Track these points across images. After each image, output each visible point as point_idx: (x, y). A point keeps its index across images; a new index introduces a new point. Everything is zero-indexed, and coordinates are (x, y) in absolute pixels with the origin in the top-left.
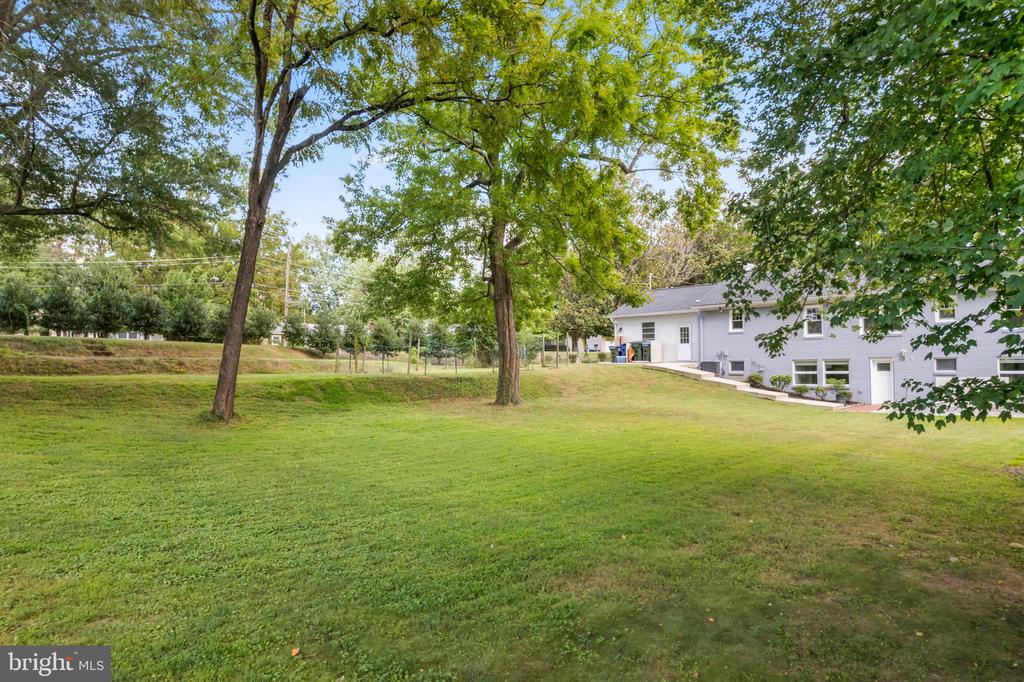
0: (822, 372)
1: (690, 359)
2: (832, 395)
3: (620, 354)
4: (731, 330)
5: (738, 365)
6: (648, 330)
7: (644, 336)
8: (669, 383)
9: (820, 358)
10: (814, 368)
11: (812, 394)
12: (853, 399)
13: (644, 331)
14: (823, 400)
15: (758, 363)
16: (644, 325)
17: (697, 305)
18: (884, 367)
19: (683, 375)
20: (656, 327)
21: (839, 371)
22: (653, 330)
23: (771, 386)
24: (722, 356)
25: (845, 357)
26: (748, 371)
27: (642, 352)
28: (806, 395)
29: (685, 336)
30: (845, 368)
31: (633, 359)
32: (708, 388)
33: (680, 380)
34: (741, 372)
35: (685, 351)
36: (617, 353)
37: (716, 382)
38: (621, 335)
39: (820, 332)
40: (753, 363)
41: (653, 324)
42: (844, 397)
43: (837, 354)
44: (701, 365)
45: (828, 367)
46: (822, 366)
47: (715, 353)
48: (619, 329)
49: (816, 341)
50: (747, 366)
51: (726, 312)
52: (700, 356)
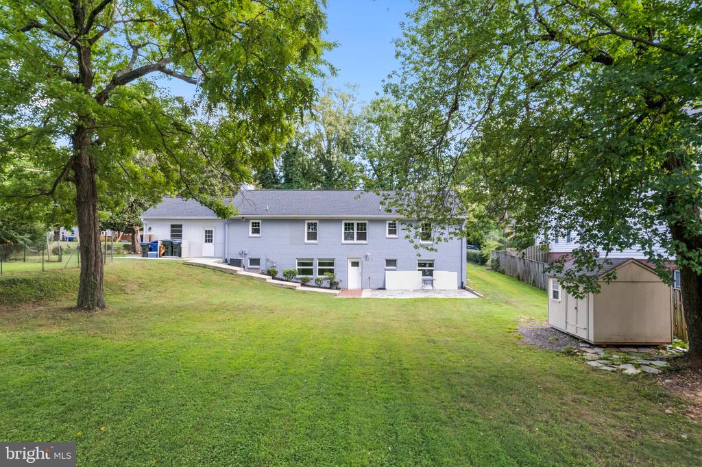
0: (316, 268)
1: (213, 255)
2: (326, 284)
3: (151, 250)
4: (251, 234)
5: (255, 261)
6: (176, 231)
7: (172, 236)
8: (214, 277)
9: (315, 257)
10: (311, 264)
11: (312, 283)
12: (339, 286)
13: (172, 231)
14: (320, 287)
15: (271, 259)
16: (173, 226)
18: (355, 264)
20: (184, 229)
21: (327, 266)
22: (181, 231)
23: (284, 278)
24: (243, 254)
25: (331, 257)
26: (263, 266)
27: (172, 249)
28: (309, 284)
29: (209, 237)
30: (332, 264)
31: (163, 255)
32: (245, 281)
33: (222, 275)
34: (257, 267)
35: (209, 249)
36: (147, 249)
37: (250, 276)
38: (151, 233)
39: (316, 239)
40: (268, 260)
41: (181, 226)
42: (333, 285)
43: (326, 256)
44: (226, 261)
45: (320, 264)
46: (316, 263)
47: (237, 252)
48: (148, 228)
49: (314, 246)
50: (262, 262)
51: (247, 220)
52: (225, 254)
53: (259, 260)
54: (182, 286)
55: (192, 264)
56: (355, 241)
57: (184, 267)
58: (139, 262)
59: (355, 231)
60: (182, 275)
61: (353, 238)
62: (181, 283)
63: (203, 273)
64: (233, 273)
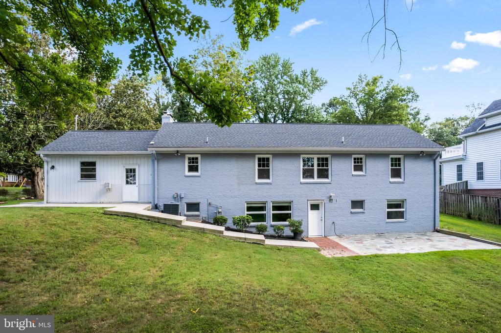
0: (269, 212)
1: (136, 200)
2: (288, 232)
4: (187, 173)
5: (193, 207)
6: (87, 170)
7: (82, 176)
9: (269, 200)
10: (262, 208)
13: (82, 170)
14: (280, 237)
15: (213, 203)
16: (83, 164)
17: (152, 146)
18: (315, 207)
19: (135, 216)
20: (98, 167)
21: (283, 211)
22: (94, 170)
23: (235, 227)
24: (178, 198)
25: (289, 200)
26: (204, 212)
28: (266, 233)
29: (130, 174)
30: (288, 208)
34: (196, 213)
35: (131, 192)
39: (268, 177)
40: (209, 204)
41: (94, 164)
42: (298, 234)
43: (281, 197)
44: (156, 207)
45: (275, 208)
46: (270, 206)
47: (171, 195)
48: (50, 166)
49: (267, 186)
50: (203, 207)
51: (183, 155)
52: (154, 198)
53: (198, 204)
54: (111, 252)
55: (117, 214)
56: (316, 180)
57: (105, 219)
58: (36, 213)
59: (316, 168)
60: (106, 233)
61: (312, 177)
62: (108, 248)
63: (136, 227)
64: (176, 224)
